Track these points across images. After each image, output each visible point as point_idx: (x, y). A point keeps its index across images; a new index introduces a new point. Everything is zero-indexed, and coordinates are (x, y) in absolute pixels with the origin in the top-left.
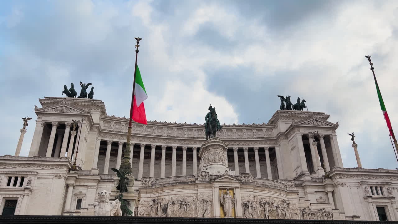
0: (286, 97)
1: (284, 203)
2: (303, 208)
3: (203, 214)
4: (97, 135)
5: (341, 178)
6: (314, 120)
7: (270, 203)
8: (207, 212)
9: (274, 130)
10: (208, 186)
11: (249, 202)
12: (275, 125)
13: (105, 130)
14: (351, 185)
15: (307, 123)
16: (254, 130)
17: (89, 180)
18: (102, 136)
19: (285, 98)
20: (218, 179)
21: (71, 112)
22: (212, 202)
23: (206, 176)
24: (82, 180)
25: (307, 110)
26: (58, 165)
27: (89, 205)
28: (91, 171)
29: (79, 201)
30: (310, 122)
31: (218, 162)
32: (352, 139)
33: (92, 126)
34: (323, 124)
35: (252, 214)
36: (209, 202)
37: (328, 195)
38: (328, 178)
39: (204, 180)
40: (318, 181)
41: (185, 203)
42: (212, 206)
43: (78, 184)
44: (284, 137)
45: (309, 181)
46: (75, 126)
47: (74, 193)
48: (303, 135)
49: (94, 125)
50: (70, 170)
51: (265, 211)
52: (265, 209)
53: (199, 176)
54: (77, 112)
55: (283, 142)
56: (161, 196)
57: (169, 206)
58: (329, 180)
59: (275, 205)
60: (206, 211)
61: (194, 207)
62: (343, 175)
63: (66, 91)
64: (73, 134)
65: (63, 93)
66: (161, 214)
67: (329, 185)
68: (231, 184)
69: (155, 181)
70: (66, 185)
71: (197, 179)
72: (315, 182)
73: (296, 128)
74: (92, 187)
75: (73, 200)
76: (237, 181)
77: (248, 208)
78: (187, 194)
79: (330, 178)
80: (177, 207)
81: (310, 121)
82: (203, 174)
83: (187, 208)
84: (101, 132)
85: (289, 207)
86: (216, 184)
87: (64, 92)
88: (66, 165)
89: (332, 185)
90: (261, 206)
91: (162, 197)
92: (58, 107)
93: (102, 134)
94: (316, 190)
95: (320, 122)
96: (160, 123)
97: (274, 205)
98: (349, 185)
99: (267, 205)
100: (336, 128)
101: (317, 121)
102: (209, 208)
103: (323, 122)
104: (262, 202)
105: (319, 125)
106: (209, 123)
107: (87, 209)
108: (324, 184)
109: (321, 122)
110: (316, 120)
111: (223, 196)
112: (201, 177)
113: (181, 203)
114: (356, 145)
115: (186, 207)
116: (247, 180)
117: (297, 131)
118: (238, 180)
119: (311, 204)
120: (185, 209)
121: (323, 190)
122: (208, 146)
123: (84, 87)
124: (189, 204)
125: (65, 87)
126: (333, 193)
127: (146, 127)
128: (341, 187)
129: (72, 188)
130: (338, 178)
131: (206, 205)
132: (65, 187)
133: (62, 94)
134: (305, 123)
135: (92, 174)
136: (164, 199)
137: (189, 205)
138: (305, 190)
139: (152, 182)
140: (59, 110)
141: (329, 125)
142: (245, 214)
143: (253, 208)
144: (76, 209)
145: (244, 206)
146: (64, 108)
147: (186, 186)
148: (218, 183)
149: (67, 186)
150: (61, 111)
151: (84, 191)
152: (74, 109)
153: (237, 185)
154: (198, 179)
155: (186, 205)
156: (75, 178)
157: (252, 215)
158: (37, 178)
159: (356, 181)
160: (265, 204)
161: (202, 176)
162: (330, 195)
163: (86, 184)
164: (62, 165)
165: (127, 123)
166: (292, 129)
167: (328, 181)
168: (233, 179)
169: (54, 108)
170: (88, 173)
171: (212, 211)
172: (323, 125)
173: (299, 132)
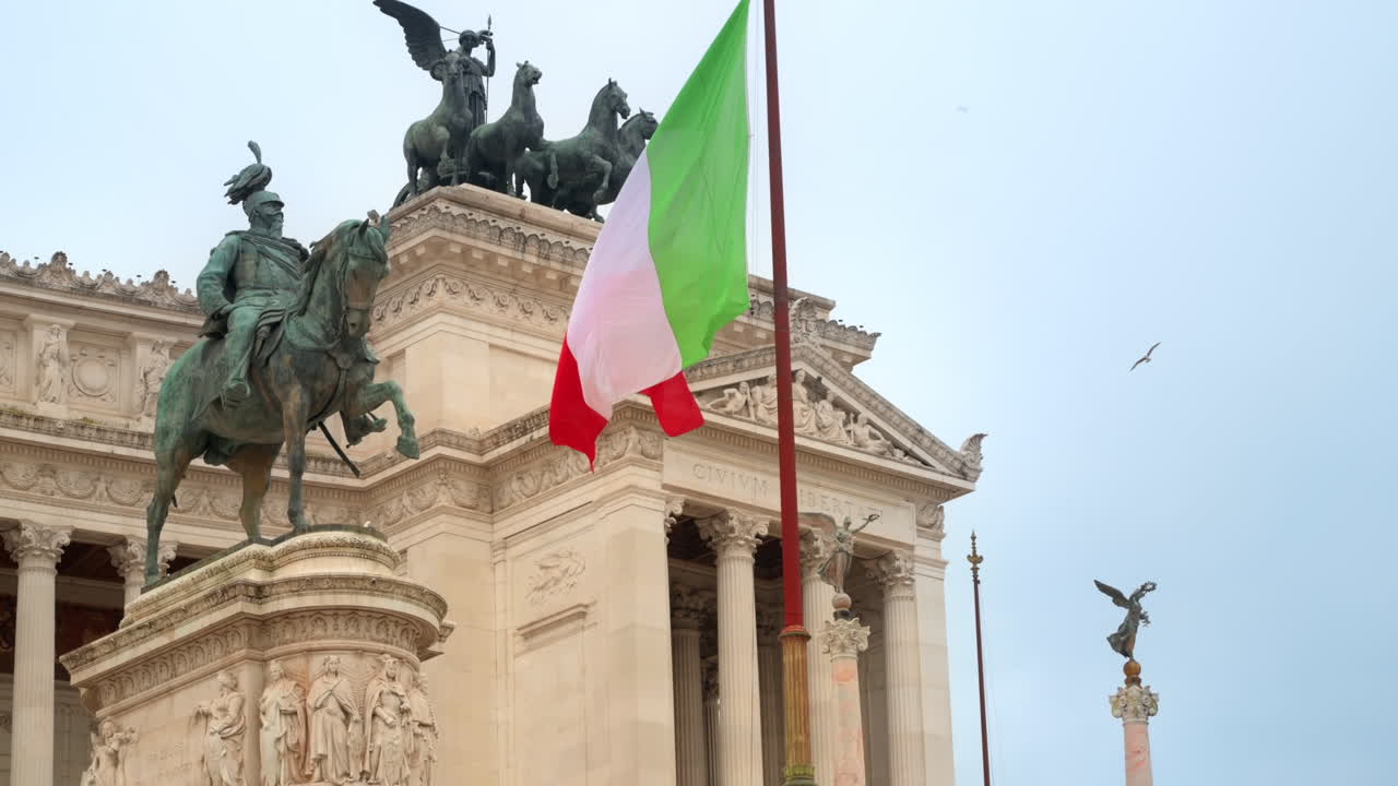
15: (740, 398)
16: (156, 347)
19: (451, 43)
30: (758, 389)
32: (1123, 642)
34: (862, 431)
44: (464, 489)
48: (679, 511)
73: (634, 435)
95: (837, 404)
100: (954, 492)
103: (865, 414)
105: (833, 436)
109: (848, 410)
114: (1149, 706)
117: (633, 462)
141: (907, 453)
172: (859, 445)
173: (659, 469)
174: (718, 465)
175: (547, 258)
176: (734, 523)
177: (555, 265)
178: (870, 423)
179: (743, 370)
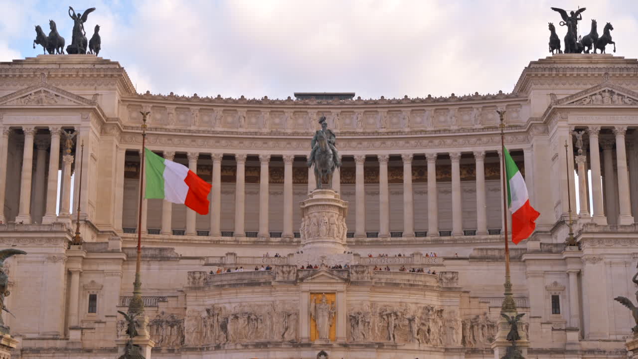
0: (572, 13)
1: (429, 311)
2: (473, 317)
3: (282, 334)
4: (116, 142)
5: (593, 246)
6: (604, 91)
7: (399, 314)
8: (289, 332)
9: (523, 107)
10: (293, 288)
11: (359, 313)
12: (527, 97)
13: (132, 128)
14: (614, 260)
15: (588, 100)
17: (107, 261)
18: (126, 142)
20: (308, 279)
21: (59, 103)
22: (297, 314)
23: (289, 272)
24: (93, 261)
25: (615, 51)
26: (49, 239)
27: (107, 316)
28: (107, 243)
29: (93, 298)
30: (594, 97)
31: (325, 237)
33: (105, 124)
34: (627, 100)
35: (364, 333)
36: (292, 315)
37: (569, 279)
38: (574, 245)
39: (286, 279)
40: (554, 249)
41: (255, 317)
42: (297, 321)
43: (87, 267)
44: (541, 129)
45: (535, 252)
46: (69, 145)
47: (82, 284)
49: (107, 122)
50: (70, 243)
51: (388, 327)
52: (388, 323)
53: (278, 273)
54: (69, 103)
55: (537, 139)
56: (218, 304)
57: (229, 321)
58: (575, 248)
59: (408, 316)
60: (286, 329)
61: (268, 323)
62: (600, 240)
63: (40, 39)
64: (67, 162)
65: (36, 45)
66: (219, 332)
67: (573, 260)
68: (329, 285)
69: (210, 278)
70: (67, 272)
71: (274, 278)
72: (550, 252)
74: (112, 274)
75: (81, 296)
76: (339, 281)
77: (358, 323)
78: (259, 301)
79: (578, 244)
80: (242, 321)
81: (595, 94)
82: (285, 269)
83: (259, 324)
84: (125, 132)
85: (442, 316)
86: (305, 287)
87: (37, 41)
88: (62, 238)
89: (578, 259)
90: (382, 319)
91: (220, 306)
92: (31, 94)
93: (127, 137)
94: (548, 268)
95: (618, 95)
96: (254, 101)
97: (405, 316)
98: (608, 260)
99: (393, 318)
101: (612, 93)
102: (292, 325)
103: (626, 95)
104: (385, 313)
105: (617, 103)
106: (316, 158)
107: (105, 322)
108: (564, 256)
109: (622, 95)
110: (609, 91)
111: (315, 307)
112: (281, 274)
113: (249, 317)
115: (256, 324)
116: (360, 276)
117: (559, 121)
118: (342, 279)
119: (491, 309)
120: (254, 326)
121: (562, 268)
122: (308, 208)
123: (79, 20)
124: (262, 318)
125: (38, 29)
126: (579, 274)
127: (221, 113)
128: (592, 265)
129: (78, 275)
130: (589, 246)
131: (287, 321)
132: (66, 276)
133: (34, 47)
134: (581, 99)
135: (109, 249)
136: (223, 309)
137: (261, 320)
138: (528, 269)
139: (204, 279)
140: (33, 100)
142: (351, 333)
143: (366, 324)
144: (89, 312)
145: (351, 320)
146: (43, 95)
147: (258, 289)
148: (308, 285)
149: (69, 273)
150: (39, 102)
151: (98, 279)
152: (63, 96)
153: (341, 287)
154: (277, 278)
155: (256, 320)
156: (80, 258)
157: (364, 335)
158: (16, 262)
159: (625, 251)
160: (389, 315)
161: (283, 272)
162: (573, 278)
163: (101, 268)
164: (56, 238)
165: (178, 106)
166: (551, 113)
167: (570, 252)
168: (334, 277)
169: (23, 97)
170: (103, 246)
171: (297, 330)
173: (567, 121)
174: (584, 116)
175: (559, 71)
176: (590, 129)
177: (561, 73)
178: (628, 97)
179: (588, 93)
